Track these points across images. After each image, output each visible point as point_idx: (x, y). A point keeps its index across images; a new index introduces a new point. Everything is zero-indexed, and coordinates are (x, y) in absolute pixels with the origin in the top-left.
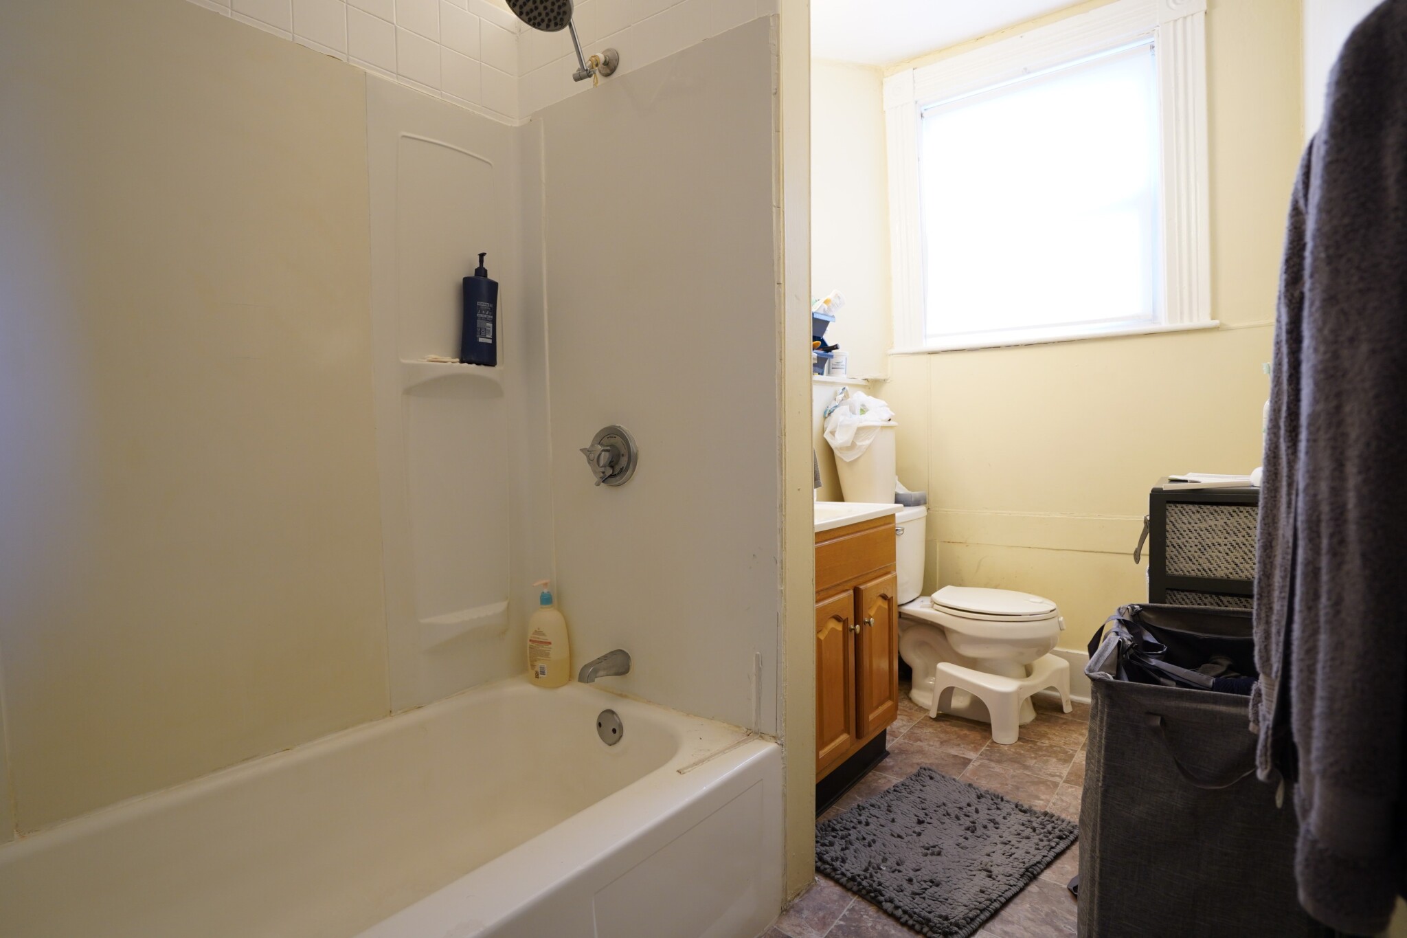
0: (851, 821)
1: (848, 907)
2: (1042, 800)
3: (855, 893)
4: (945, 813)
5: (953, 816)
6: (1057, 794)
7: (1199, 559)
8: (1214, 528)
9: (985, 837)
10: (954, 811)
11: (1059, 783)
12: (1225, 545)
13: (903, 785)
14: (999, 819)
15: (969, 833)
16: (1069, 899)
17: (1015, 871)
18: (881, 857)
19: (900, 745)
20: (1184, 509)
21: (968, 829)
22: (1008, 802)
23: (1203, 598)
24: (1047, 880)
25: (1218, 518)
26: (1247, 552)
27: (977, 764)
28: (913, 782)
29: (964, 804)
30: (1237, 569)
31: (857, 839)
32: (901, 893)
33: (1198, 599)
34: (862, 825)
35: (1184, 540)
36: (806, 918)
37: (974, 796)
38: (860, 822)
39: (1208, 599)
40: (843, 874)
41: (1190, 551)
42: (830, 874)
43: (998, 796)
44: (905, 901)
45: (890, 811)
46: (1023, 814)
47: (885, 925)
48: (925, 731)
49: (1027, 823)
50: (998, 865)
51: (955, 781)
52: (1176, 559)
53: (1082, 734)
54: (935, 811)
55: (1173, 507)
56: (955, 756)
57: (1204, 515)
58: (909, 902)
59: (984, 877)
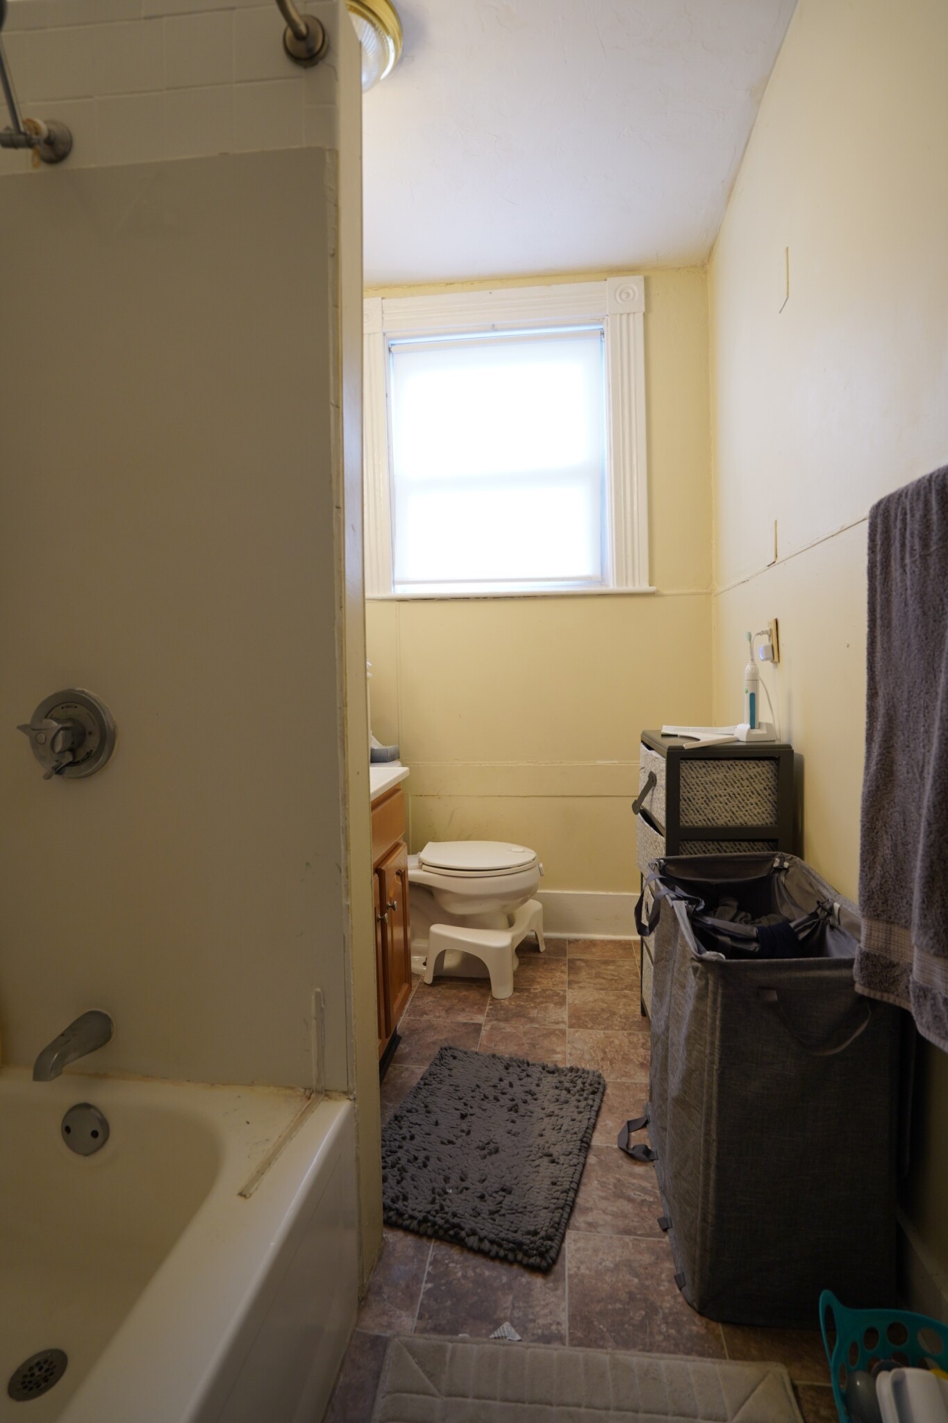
0: (395, 1140)
1: (429, 1259)
2: (559, 1053)
3: (430, 1237)
4: (482, 1097)
5: (491, 1098)
6: (569, 1042)
7: (705, 810)
8: (717, 781)
9: (529, 1114)
10: (491, 1093)
11: (565, 1030)
12: (725, 796)
13: (430, 1075)
14: (533, 1088)
15: (514, 1115)
16: (625, 1160)
17: (572, 1147)
18: (442, 1177)
19: (408, 1024)
20: (693, 765)
21: (510, 1110)
22: (534, 1065)
23: (707, 845)
24: (599, 1144)
25: (720, 771)
26: (741, 800)
27: (488, 1028)
28: (439, 1068)
29: (495, 1081)
30: (733, 816)
31: (409, 1161)
32: (479, 1218)
33: (703, 847)
34: (408, 1140)
35: (692, 793)
36: (388, 1297)
37: (501, 1067)
38: (404, 1138)
39: (711, 846)
40: (412, 1217)
41: (697, 804)
42: (396, 1222)
43: (523, 1061)
44: (487, 1228)
45: (428, 1112)
46: (552, 1075)
47: (476, 1267)
48: (426, 1001)
49: (558, 1085)
50: (554, 1145)
51: (478, 1055)
52: (686, 811)
53: (563, 972)
54: (472, 1097)
55: (685, 764)
56: (465, 1024)
57: (709, 769)
58: (491, 1226)
59: (548, 1164)
